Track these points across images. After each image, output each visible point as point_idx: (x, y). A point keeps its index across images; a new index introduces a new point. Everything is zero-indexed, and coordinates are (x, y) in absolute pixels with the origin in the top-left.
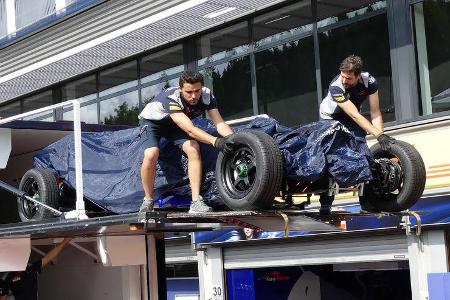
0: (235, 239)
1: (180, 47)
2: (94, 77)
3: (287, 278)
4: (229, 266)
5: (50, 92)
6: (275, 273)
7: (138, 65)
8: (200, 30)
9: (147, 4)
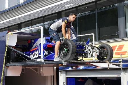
0: (70, 69)
1: (56, 14)
2: (30, 22)
3: (84, 80)
4: (68, 76)
5: (17, 26)
6: (81, 79)
7: (44, 19)
8: (62, 10)
9: (49, 1)
